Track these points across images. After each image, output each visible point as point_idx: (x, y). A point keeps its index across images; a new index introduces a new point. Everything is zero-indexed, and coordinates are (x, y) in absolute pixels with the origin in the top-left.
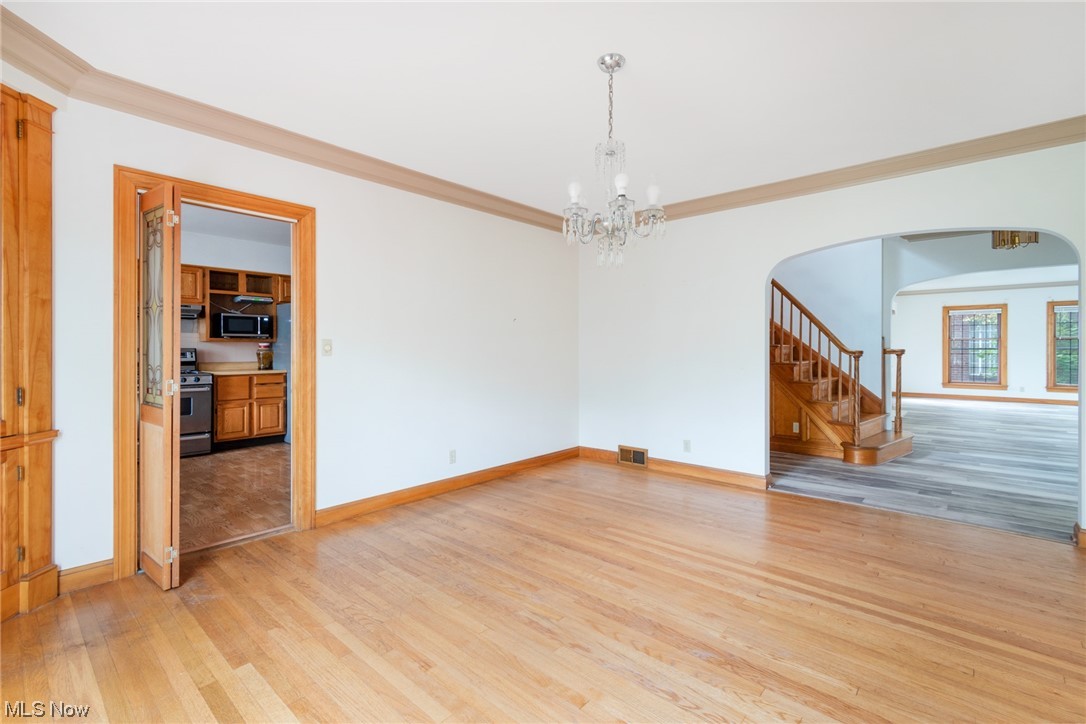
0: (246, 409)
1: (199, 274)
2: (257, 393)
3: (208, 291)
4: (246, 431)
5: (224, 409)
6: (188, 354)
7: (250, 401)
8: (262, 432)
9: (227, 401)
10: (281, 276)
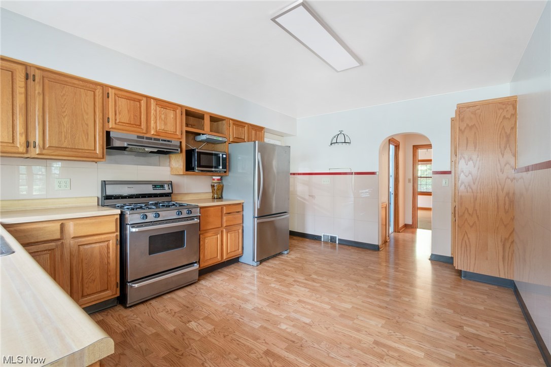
0: (219, 236)
1: (178, 112)
2: (226, 221)
3: (185, 129)
4: (219, 257)
5: (205, 238)
6: (166, 186)
7: (221, 229)
8: (229, 256)
9: (206, 231)
10: (232, 120)
